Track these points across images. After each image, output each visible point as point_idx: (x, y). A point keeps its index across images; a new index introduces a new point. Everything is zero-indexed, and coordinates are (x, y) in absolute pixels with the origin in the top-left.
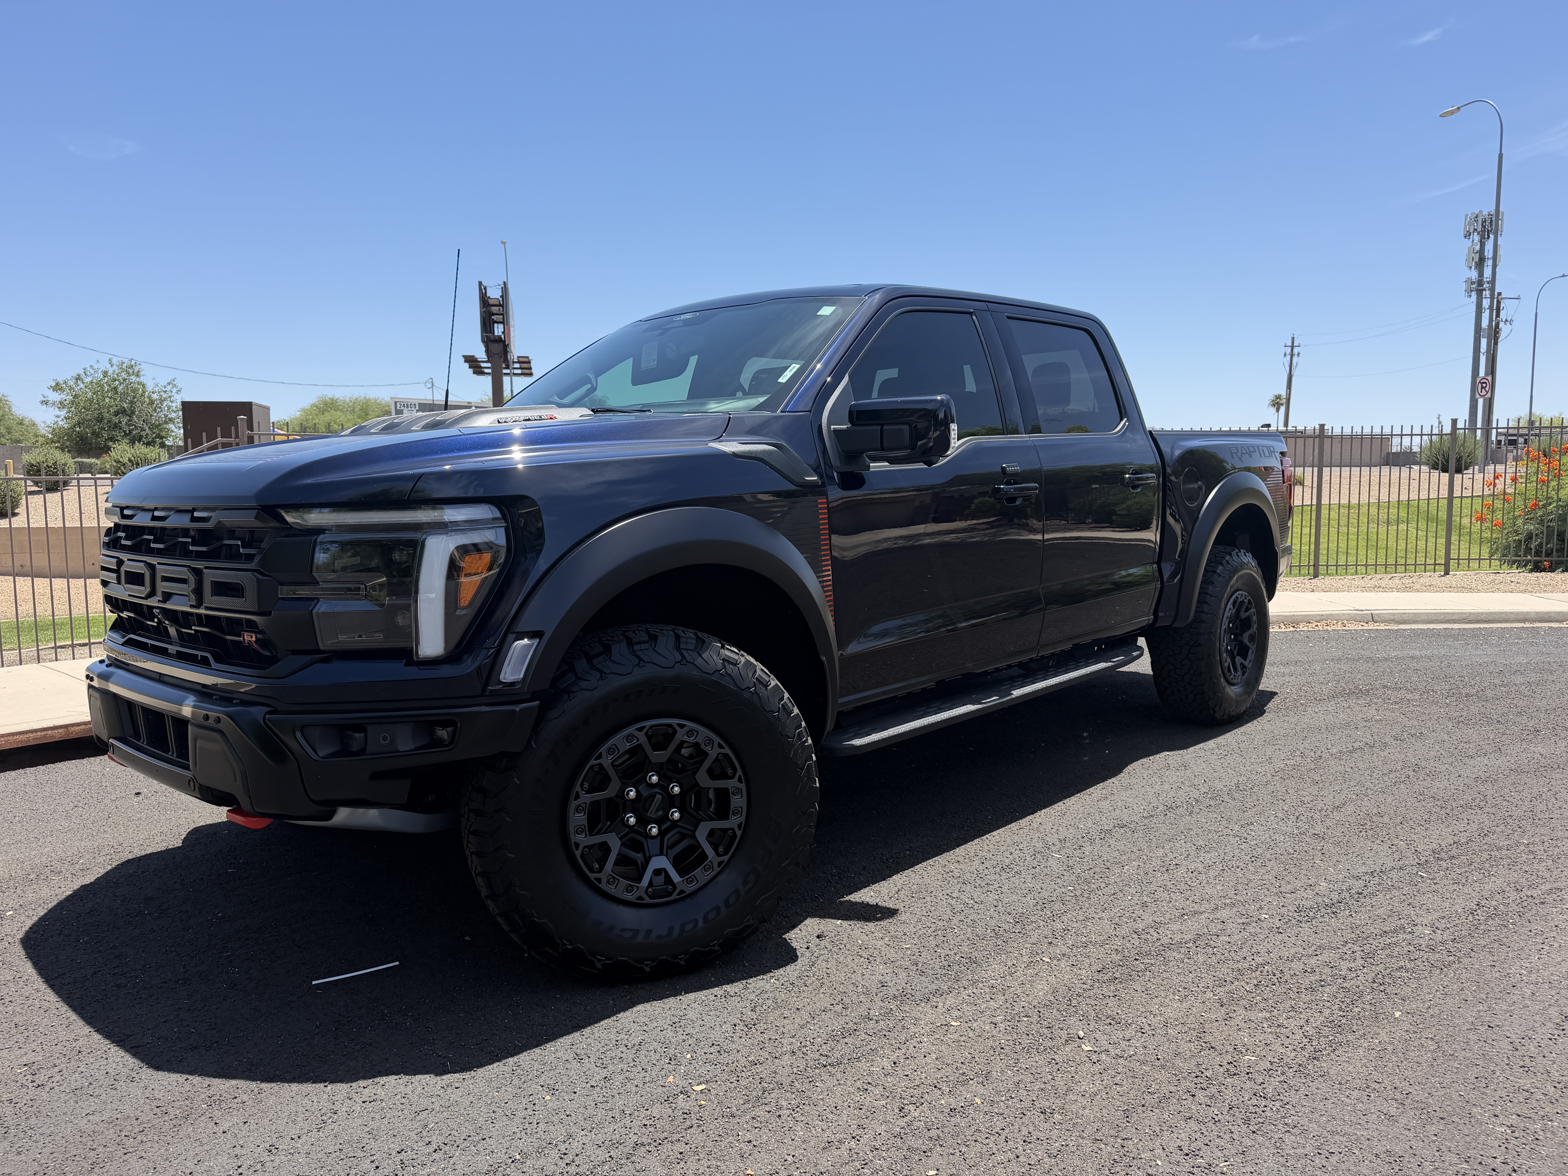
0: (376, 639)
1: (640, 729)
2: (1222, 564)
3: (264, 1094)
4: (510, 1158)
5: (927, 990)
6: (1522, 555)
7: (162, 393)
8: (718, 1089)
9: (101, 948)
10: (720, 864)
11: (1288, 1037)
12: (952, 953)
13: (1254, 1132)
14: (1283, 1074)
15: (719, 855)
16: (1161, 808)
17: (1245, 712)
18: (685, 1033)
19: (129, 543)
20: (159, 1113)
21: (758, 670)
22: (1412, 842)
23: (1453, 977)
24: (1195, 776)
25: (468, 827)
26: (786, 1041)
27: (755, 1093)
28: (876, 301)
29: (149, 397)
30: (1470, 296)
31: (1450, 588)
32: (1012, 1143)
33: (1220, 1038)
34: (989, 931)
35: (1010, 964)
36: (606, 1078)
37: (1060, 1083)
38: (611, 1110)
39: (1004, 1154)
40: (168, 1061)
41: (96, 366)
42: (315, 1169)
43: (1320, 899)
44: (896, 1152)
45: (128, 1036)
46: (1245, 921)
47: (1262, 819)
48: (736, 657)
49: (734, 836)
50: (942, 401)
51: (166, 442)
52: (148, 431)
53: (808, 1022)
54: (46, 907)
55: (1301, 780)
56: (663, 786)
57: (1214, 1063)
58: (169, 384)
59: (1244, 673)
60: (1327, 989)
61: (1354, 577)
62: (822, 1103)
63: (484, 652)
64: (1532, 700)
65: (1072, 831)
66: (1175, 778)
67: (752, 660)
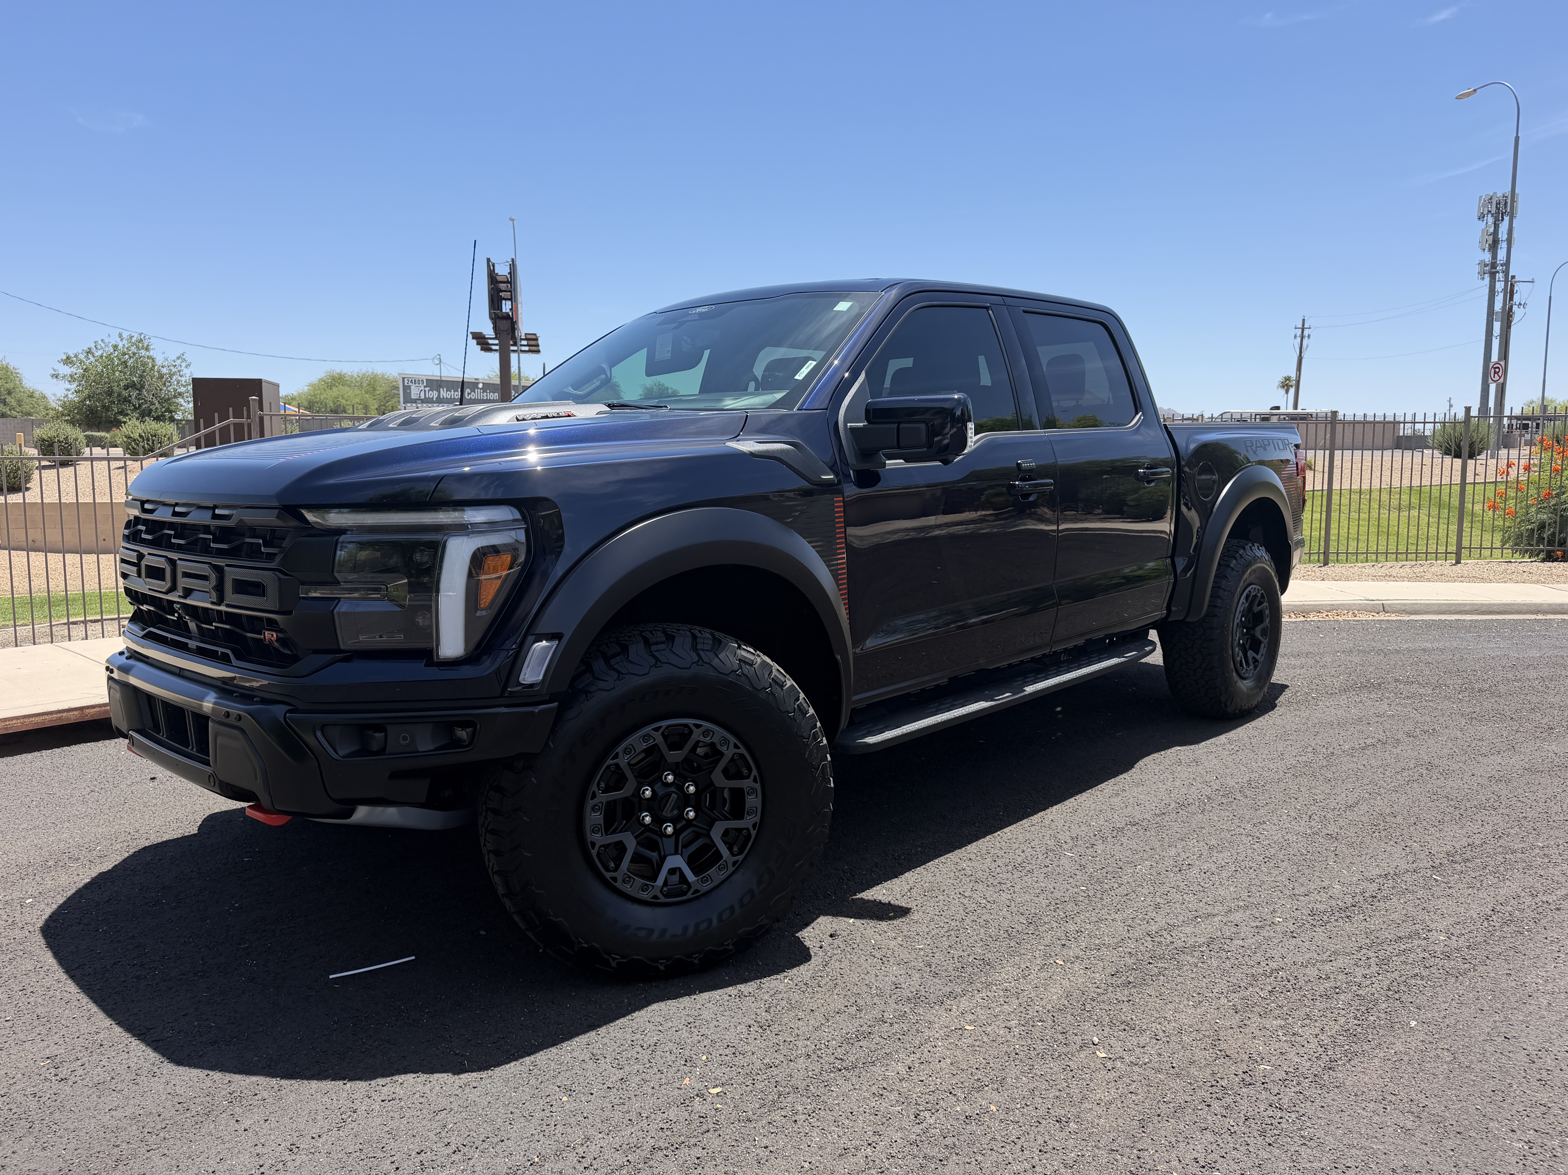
0: (397, 640)
1: (656, 729)
2: (1235, 558)
3: (284, 1091)
4: (529, 1160)
5: (941, 992)
6: (1534, 545)
7: (172, 368)
8: (734, 1092)
9: (120, 938)
10: (734, 863)
11: (1303, 1046)
12: (965, 954)
13: (1270, 1144)
14: (1299, 1084)
15: (733, 855)
16: (1173, 805)
17: (1256, 706)
18: (700, 1034)
19: (149, 537)
20: (181, 1110)
21: (774, 671)
22: (1426, 844)
23: (1469, 986)
24: (1207, 772)
25: (486, 826)
26: (801, 1043)
27: (770, 1097)
28: (892, 296)
29: (158, 371)
30: (1483, 279)
31: (1462, 578)
32: (1028, 1152)
33: (1235, 1047)
34: (1002, 932)
35: (1023, 966)
36: (623, 1079)
37: (1075, 1090)
38: (628, 1112)
39: (1020, 1163)
40: (189, 1056)
41: (106, 341)
42: (336, 1169)
43: (1334, 903)
44: (912, 1160)
45: (149, 1029)
46: (1259, 924)
47: (1274, 818)
48: (752, 657)
49: (749, 836)
50: (959, 400)
51: (176, 416)
52: (157, 405)
53: (822, 1024)
54: (65, 895)
55: (1313, 778)
56: (679, 786)
57: (1230, 1072)
58: (178, 358)
59: (1255, 667)
60: (1342, 997)
61: (1364, 564)
62: (837, 1108)
63: (503, 654)
64: (1545, 696)
65: (1084, 829)
66: (1186, 774)
67: (768, 660)
